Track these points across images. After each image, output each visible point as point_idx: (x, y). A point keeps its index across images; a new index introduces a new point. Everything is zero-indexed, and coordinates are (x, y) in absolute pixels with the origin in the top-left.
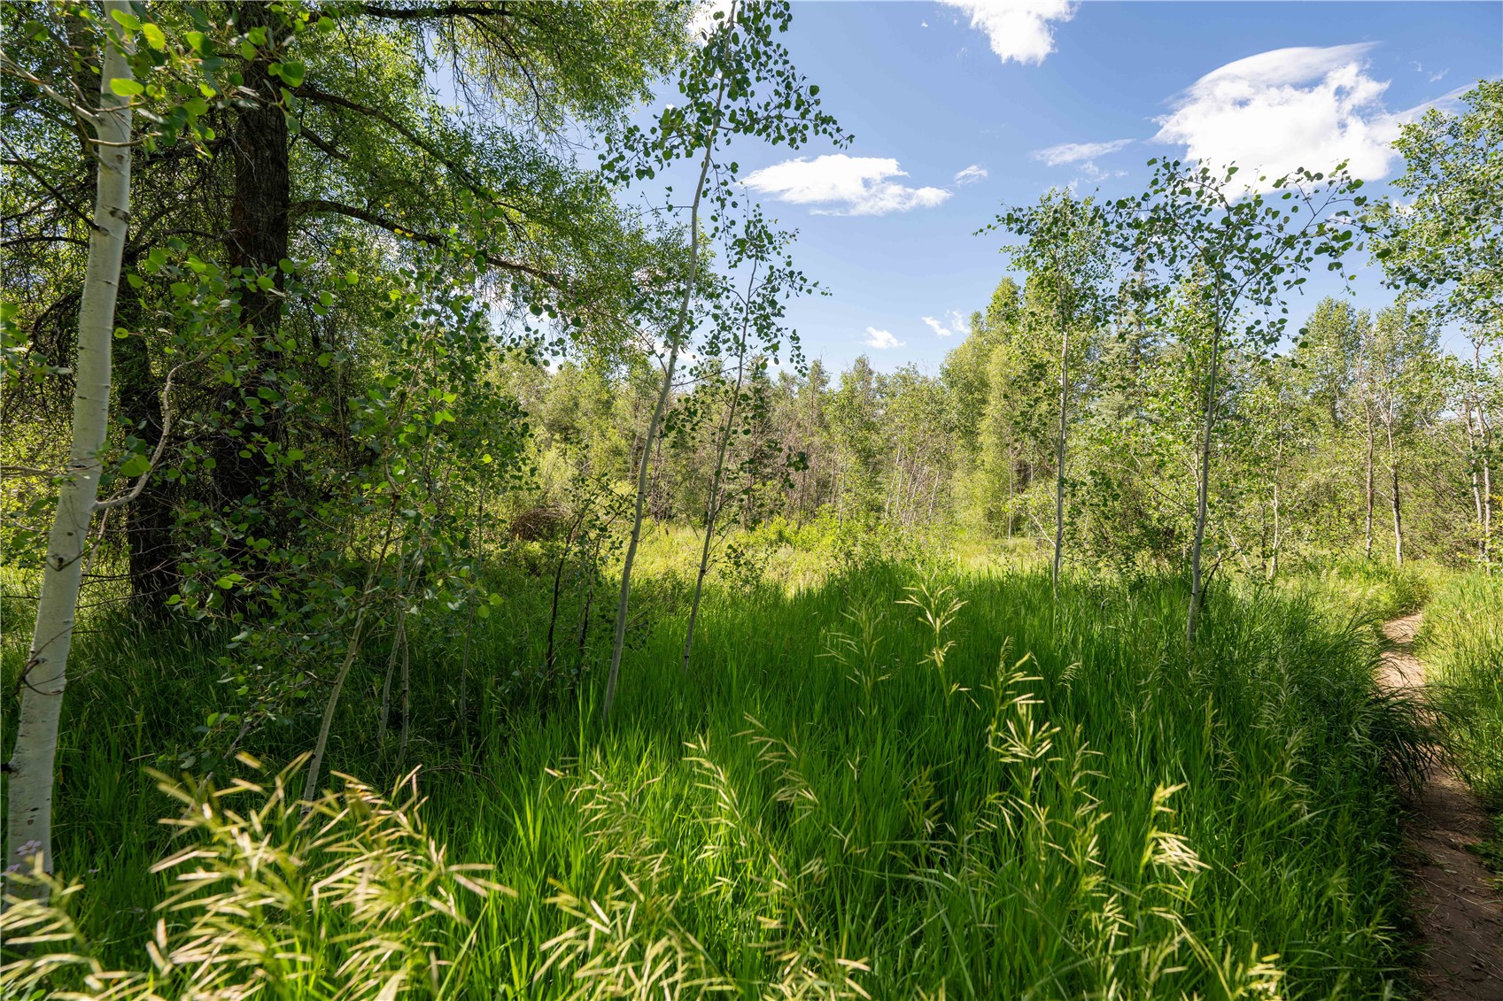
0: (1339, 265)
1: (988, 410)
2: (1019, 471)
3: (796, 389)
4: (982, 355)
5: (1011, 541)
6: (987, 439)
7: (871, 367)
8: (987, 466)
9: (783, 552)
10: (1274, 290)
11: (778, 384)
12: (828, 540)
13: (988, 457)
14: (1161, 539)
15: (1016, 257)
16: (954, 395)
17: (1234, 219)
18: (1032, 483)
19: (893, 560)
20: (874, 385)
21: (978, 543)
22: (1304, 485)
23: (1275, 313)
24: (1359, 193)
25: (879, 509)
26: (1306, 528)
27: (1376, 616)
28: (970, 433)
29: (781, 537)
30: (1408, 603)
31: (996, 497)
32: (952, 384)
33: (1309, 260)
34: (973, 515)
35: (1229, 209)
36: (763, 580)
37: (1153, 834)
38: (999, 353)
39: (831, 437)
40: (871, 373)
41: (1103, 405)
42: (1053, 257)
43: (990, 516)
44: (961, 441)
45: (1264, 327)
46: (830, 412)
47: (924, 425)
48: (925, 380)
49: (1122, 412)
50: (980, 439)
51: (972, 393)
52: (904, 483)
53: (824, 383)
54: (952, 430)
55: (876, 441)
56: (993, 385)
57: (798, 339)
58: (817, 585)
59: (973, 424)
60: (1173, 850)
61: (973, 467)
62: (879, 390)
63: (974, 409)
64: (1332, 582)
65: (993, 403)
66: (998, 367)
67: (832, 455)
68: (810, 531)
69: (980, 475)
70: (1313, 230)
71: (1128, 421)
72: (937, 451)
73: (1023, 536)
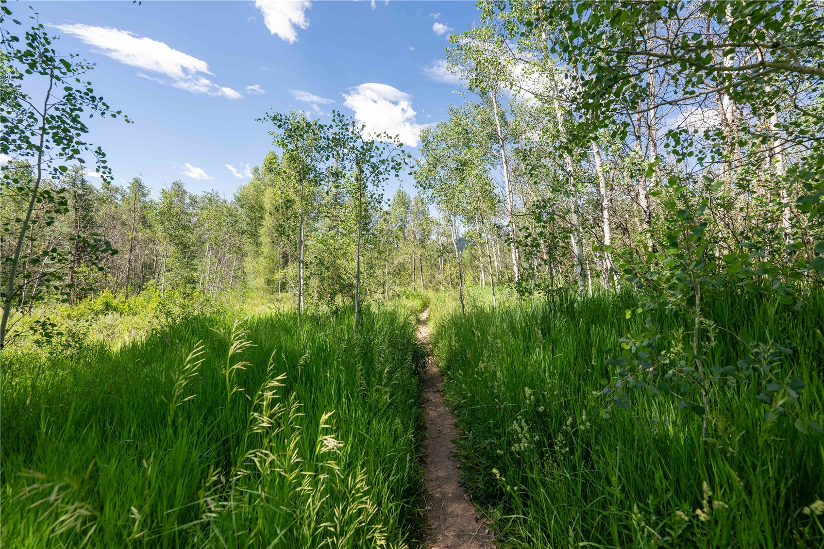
0: (398, 176)
1: (264, 223)
2: (283, 257)
3: (119, 197)
4: (259, 191)
5: (280, 296)
6: (265, 239)
7: (185, 188)
8: (265, 254)
9: (110, 319)
10: (379, 181)
11: (102, 191)
12: (153, 305)
13: (266, 250)
14: (346, 289)
15: (276, 139)
16: (242, 212)
17: (365, 147)
18: (290, 264)
19: (203, 314)
20: (188, 201)
21: (262, 298)
22: (396, 262)
23: (380, 191)
24: (403, 148)
25: (194, 282)
26: (397, 281)
27: (414, 312)
28: (254, 235)
29: (108, 306)
30: (425, 306)
31: (272, 272)
32: (242, 206)
33: (389, 171)
34: (260, 282)
35: (363, 143)
36: (87, 342)
37: (320, 439)
38: (269, 192)
39: (154, 233)
40: (185, 193)
41: (322, 225)
42: (296, 145)
43: (269, 282)
44: (249, 240)
45: (376, 196)
46: (151, 217)
47: (225, 230)
48: (225, 201)
49: (331, 228)
50: (261, 239)
51: (254, 212)
52: (213, 264)
53: (144, 195)
54: (243, 233)
55: (191, 238)
56: (267, 209)
57: (104, 155)
58: (141, 337)
59: (256, 230)
60: (330, 443)
61: (257, 255)
62: (191, 205)
63: (256, 222)
64: (404, 301)
65: (267, 219)
66: (268, 200)
67: (155, 247)
68: (137, 301)
69: (261, 259)
70: (390, 159)
71: (332, 233)
72: (234, 245)
73: (287, 292)
